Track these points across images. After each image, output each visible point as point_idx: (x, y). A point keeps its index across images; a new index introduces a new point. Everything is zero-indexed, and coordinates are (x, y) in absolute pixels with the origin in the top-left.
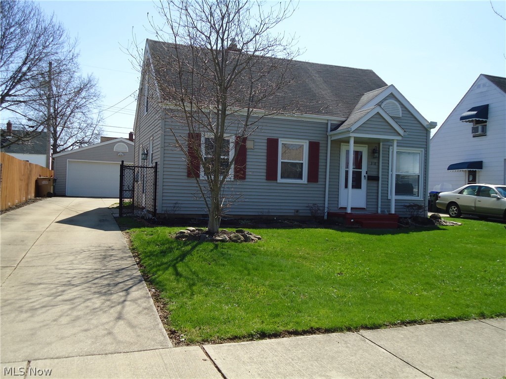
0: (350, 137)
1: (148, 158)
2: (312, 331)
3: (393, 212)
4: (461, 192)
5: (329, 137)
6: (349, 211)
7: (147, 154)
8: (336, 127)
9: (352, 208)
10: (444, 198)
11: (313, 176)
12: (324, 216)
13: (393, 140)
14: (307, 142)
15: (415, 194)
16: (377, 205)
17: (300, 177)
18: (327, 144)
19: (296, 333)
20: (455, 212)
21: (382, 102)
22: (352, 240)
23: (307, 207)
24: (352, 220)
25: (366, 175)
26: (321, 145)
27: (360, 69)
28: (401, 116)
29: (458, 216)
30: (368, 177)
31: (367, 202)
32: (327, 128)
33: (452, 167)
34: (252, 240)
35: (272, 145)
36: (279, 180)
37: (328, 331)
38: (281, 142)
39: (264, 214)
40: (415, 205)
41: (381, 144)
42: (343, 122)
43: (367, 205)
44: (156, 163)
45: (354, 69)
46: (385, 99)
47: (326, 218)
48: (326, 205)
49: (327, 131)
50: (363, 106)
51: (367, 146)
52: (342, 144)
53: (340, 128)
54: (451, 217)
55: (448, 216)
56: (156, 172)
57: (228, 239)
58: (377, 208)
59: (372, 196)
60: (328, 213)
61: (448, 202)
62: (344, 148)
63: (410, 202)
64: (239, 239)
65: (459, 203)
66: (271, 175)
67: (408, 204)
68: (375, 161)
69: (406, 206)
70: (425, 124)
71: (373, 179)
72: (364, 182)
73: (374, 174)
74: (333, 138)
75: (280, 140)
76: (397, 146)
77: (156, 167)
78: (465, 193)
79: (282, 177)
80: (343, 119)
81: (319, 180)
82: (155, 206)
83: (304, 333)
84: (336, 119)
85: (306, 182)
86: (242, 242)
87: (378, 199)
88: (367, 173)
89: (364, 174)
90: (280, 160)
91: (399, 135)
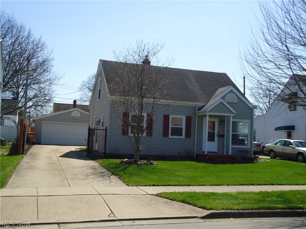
0: (207, 115)
1: (100, 124)
2: (169, 185)
3: (230, 154)
4: (276, 144)
5: (197, 114)
6: (206, 153)
7: (99, 122)
8: (200, 109)
9: (208, 152)
10: (268, 147)
11: (188, 135)
12: (194, 156)
13: (230, 116)
14: (185, 116)
15: (246, 145)
16: (224, 150)
17: (181, 135)
18: (196, 117)
19: (164, 186)
20: (273, 155)
21: (226, 95)
22: (201, 165)
23: (185, 151)
24: (207, 158)
25: (217, 134)
26: (192, 118)
27: (218, 73)
28: (237, 102)
29: (274, 157)
30: (219, 135)
31: (218, 149)
32: (196, 109)
33: (277, 129)
34: (154, 164)
35: (166, 118)
36: (170, 136)
37: (174, 186)
38: (171, 117)
39: (162, 154)
40: (244, 151)
41: (226, 117)
42: (205, 106)
43: (218, 150)
44: (106, 127)
45: (215, 73)
46: (228, 93)
47: (195, 157)
48: (195, 150)
49: (195, 111)
50: (215, 97)
51: (218, 118)
52: (204, 117)
53: (202, 109)
54: (271, 158)
55: (270, 158)
56: (106, 132)
57: (143, 163)
58: (224, 152)
59: (221, 145)
60: (196, 154)
61: (269, 150)
62: (204, 119)
63: (242, 149)
64: (148, 164)
65: (275, 150)
66: (165, 134)
67: (240, 150)
68: (222, 126)
69: (239, 151)
70: (251, 106)
71: (221, 136)
72: (216, 138)
73: (221, 133)
74: (199, 115)
75: (170, 115)
76: (233, 118)
77: (106, 130)
78: (278, 144)
79: (171, 135)
80: (205, 104)
81: (191, 136)
82: (105, 149)
83: (167, 186)
84: (200, 104)
85: (184, 138)
86: (149, 165)
87: (224, 147)
88: (218, 133)
89: (216, 133)
90: (170, 126)
91: (233, 113)
